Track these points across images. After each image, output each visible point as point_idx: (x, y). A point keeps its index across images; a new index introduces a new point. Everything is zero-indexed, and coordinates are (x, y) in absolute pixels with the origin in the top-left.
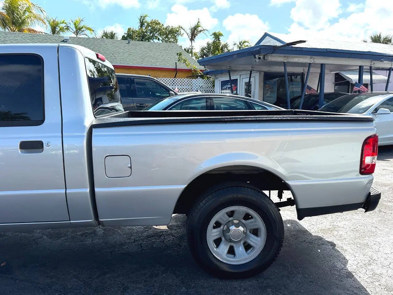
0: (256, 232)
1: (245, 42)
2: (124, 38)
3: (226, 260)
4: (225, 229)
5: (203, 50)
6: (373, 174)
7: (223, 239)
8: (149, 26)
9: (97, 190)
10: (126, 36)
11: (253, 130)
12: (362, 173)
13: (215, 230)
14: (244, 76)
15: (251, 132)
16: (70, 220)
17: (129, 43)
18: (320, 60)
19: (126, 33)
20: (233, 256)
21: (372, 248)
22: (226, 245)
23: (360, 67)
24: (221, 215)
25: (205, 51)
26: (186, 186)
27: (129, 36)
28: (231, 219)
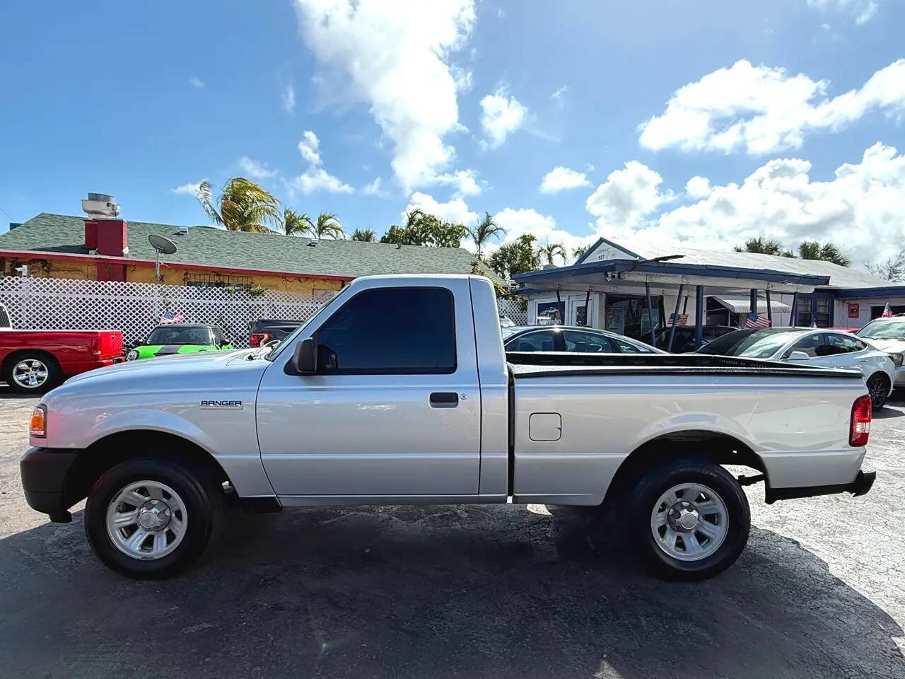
0: (712, 518)
1: (555, 246)
2: (384, 240)
3: (674, 554)
4: (670, 513)
5: (495, 256)
6: (865, 446)
7: (668, 526)
8: (422, 223)
9: (517, 456)
10: (387, 236)
11: (713, 385)
12: (852, 444)
13: (660, 515)
14: (575, 297)
15: (712, 388)
16: (478, 494)
17: (399, 248)
18: (695, 281)
19: (388, 232)
20: (682, 550)
21: (852, 549)
22: (673, 535)
23: (753, 290)
24: (668, 496)
25: (498, 258)
26: (628, 454)
27: (392, 238)
28: (679, 500)
